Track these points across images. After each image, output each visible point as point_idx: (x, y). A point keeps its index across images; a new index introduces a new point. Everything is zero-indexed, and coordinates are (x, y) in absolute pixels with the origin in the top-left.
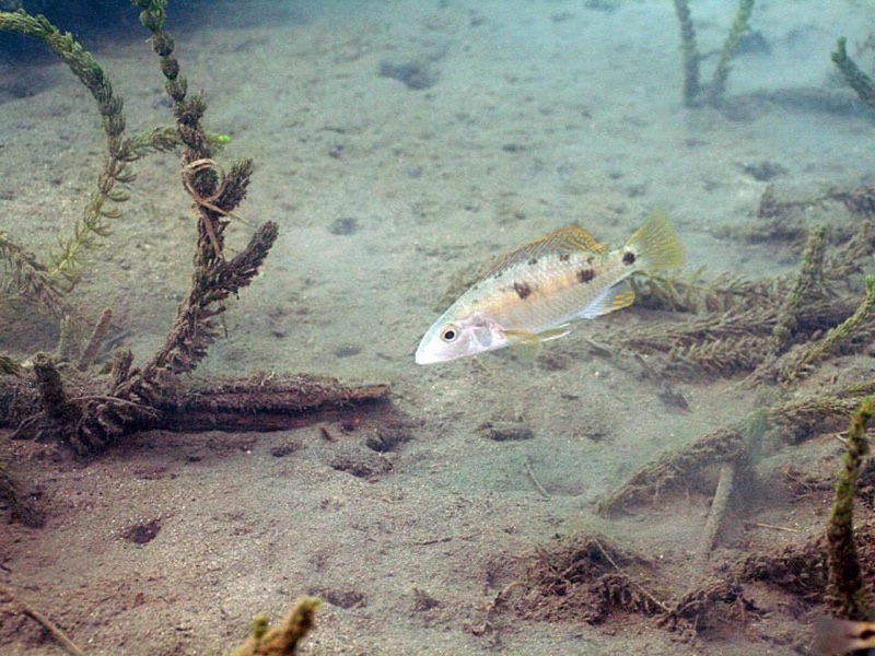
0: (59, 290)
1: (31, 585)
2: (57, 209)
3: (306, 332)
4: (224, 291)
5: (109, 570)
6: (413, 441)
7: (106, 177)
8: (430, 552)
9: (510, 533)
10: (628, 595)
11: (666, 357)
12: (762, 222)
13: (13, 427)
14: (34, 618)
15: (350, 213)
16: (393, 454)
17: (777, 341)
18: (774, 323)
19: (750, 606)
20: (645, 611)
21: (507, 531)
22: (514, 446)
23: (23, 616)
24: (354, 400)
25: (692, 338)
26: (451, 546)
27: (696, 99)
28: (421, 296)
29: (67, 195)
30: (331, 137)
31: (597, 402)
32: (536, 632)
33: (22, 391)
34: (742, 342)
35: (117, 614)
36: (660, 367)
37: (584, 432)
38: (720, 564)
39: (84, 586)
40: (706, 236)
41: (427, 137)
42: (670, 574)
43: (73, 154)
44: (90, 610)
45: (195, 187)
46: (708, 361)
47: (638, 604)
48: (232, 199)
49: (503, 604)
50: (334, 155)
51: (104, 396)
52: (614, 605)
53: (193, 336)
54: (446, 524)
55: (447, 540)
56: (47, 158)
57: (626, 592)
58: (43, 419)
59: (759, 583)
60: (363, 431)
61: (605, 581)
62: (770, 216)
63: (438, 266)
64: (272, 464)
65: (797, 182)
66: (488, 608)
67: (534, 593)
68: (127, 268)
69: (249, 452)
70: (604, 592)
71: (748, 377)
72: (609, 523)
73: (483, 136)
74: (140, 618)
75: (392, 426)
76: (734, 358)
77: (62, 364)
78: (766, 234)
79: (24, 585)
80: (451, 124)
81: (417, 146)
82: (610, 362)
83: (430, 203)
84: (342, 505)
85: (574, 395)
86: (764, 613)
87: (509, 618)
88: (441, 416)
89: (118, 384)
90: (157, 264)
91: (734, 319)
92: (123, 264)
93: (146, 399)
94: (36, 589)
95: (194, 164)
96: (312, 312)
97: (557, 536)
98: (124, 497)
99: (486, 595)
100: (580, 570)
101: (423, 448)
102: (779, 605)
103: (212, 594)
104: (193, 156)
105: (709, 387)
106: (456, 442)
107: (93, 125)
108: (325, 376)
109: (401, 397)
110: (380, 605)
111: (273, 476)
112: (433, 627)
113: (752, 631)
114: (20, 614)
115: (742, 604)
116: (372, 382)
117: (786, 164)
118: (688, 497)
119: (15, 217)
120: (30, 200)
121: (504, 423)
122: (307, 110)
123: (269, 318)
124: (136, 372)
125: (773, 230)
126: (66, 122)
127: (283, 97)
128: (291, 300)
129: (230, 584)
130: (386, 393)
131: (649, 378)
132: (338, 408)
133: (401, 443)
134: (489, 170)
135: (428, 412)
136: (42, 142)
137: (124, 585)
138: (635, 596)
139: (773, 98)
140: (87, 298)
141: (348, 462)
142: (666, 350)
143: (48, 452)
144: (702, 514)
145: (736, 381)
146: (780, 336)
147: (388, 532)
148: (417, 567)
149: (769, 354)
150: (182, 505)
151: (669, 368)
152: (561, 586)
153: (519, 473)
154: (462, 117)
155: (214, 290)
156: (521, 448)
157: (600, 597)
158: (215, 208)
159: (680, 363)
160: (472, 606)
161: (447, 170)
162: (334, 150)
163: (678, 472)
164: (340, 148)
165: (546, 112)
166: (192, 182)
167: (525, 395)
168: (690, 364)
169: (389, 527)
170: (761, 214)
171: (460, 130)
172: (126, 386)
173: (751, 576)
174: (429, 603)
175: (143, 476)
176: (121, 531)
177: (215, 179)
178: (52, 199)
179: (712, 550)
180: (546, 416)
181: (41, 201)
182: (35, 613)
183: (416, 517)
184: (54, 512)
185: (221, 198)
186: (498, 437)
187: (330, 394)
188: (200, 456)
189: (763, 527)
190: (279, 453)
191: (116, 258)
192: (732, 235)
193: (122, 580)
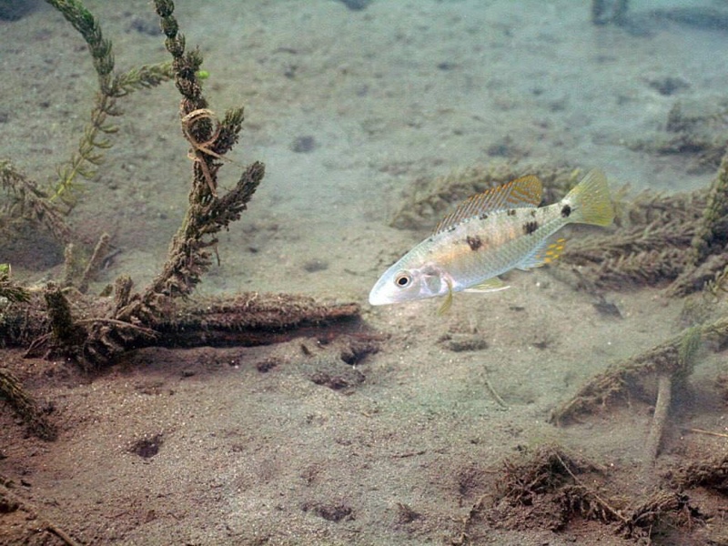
0: (60, 215)
1: (51, 500)
2: (48, 132)
3: (278, 248)
4: (217, 225)
5: (121, 487)
6: (381, 353)
7: (99, 111)
8: (408, 465)
9: (476, 443)
10: (587, 505)
11: (598, 268)
12: (671, 137)
13: (26, 347)
14: (57, 534)
15: (308, 131)
16: (366, 367)
17: (695, 251)
18: (692, 235)
19: (695, 513)
20: (602, 519)
21: (473, 442)
22: (471, 357)
23: (47, 532)
24: (329, 318)
25: (621, 250)
26: (426, 459)
27: (603, 17)
28: (377, 211)
29: (56, 118)
30: (286, 58)
31: (540, 313)
32: (507, 541)
33: (32, 314)
34: (664, 254)
35: (131, 529)
36: (594, 278)
37: (531, 341)
38: (665, 471)
39: (98, 503)
40: (622, 149)
41: (369, 56)
42: (621, 481)
43: (58, 77)
44: (107, 526)
45: (192, 134)
46: (636, 271)
47: (596, 513)
48: (226, 144)
49: (477, 515)
50: (289, 75)
51: (107, 319)
52: (574, 512)
53: (189, 266)
54: (419, 437)
55: (422, 453)
56: (35, 81)
57: (585, 501)
58: (51, 339)
59: (700, 488)
60: (337, 345)
61: (566, 492)
62: (677, 130)
63: (389, 181)
64: (259, 379)
65: (697, 96)
66: (465, 520)
67: (504, 503)
68: (114, 188)
69: (237, 367)
70: (565, 502)
71: (671, 285)
72: (562, 431)
73: (419, 55)
74: (153, 534)
75: (362, 340)
76: (658, 268)
77: (67, 288)
78: (675, 147)
79: (44, 501)
80: (390, 44)
81: (361, 65)
82: (549, 273)
83: (378, 121)
84: (326, 420)
85: (521, 306)
86: (707, 518)
87: (482, 528)
88: (405, 330)
89: (119, 308)
90: (142, 183)
91: (656, 232)
92: (111, 184)
93: (146, 321)
94: (55, 504)
95: (192, 114)
96: (282, 229)
97: (520, 448)
98: (128, 413)
99: (461, 506)
100: (543, 482)
101: (391, 361)
102: (720, 510)
103: (217, 510)
104: (191, 107)
105: (637, 295)
106: (419, 354)
107: (73, 48)
108: (302, 296)
109: (368, 312)
110: (368, 520)
111: (261, 390)
112: (416, 538)
113: (698, 537)
114: (44, 530)
115: (688, 511)
116: (344, 301)
117: (687, 80)
118: (631, 406)
119: (11, 140)
120: (23, 123)
121: (461, 335)
122: (262, 31)
123: (244, 235)
124: (136, 297)
125: (681, 143)
126: (49, 46)
127: (239, 19)
128: (263, 218)
129: (232, 500)
130: (358, 310)
131: (585, 288)
132: (314, 325)
133: (370, 355)
134: (427, 88)
135: (394, 326)
136: (29, 66)
137: (135, 502)
138: (593, 505)
139: (669, 16)
140: (80, 218)
141: (327, 376)
142: (597, 261)
143: (56, 370)
144: (645, 421)
145: (661, 289)
146: (697, 247)
147: (368, 446)
148: (398, 480)
149: (688, 264)
150: (182, 421)
151: (602, 278)
152: (528, 497)
153: (478, 383)
154: (399, 37)
155: (209, 224)
156: (478, 358)
157: (561, 506)
158: (211, 153)
159: (611, 274)
160: (449, 518)
161: (390, 89)
162: (289, 70)
163: (622, 384)
164: (294, 68)
165: (472, 31)
166: (190, 131)
167: (478, 307)
168: (619, 275)
169: (368, 441)
170: (669, 128)
171: (398, 50)
172: (127, 309)
173: (693, 483)
174: (411, 516)
175: (143, 390)
176: (128, 445)
177: (210, 126)
178: (43, 122)
179: (657, 457)
180: (498, 327)
181: (34, 124)
182: (58, 530)
183: (392, 430)
184: (65, 426)
185: (215, 143)
186: (458, 348)
187: (308, 313)
188: (193, 371)
189: (697, 433)
190: (264, 368)
191: (104, 178)
192: (645, 147)
193: (134, 496)
